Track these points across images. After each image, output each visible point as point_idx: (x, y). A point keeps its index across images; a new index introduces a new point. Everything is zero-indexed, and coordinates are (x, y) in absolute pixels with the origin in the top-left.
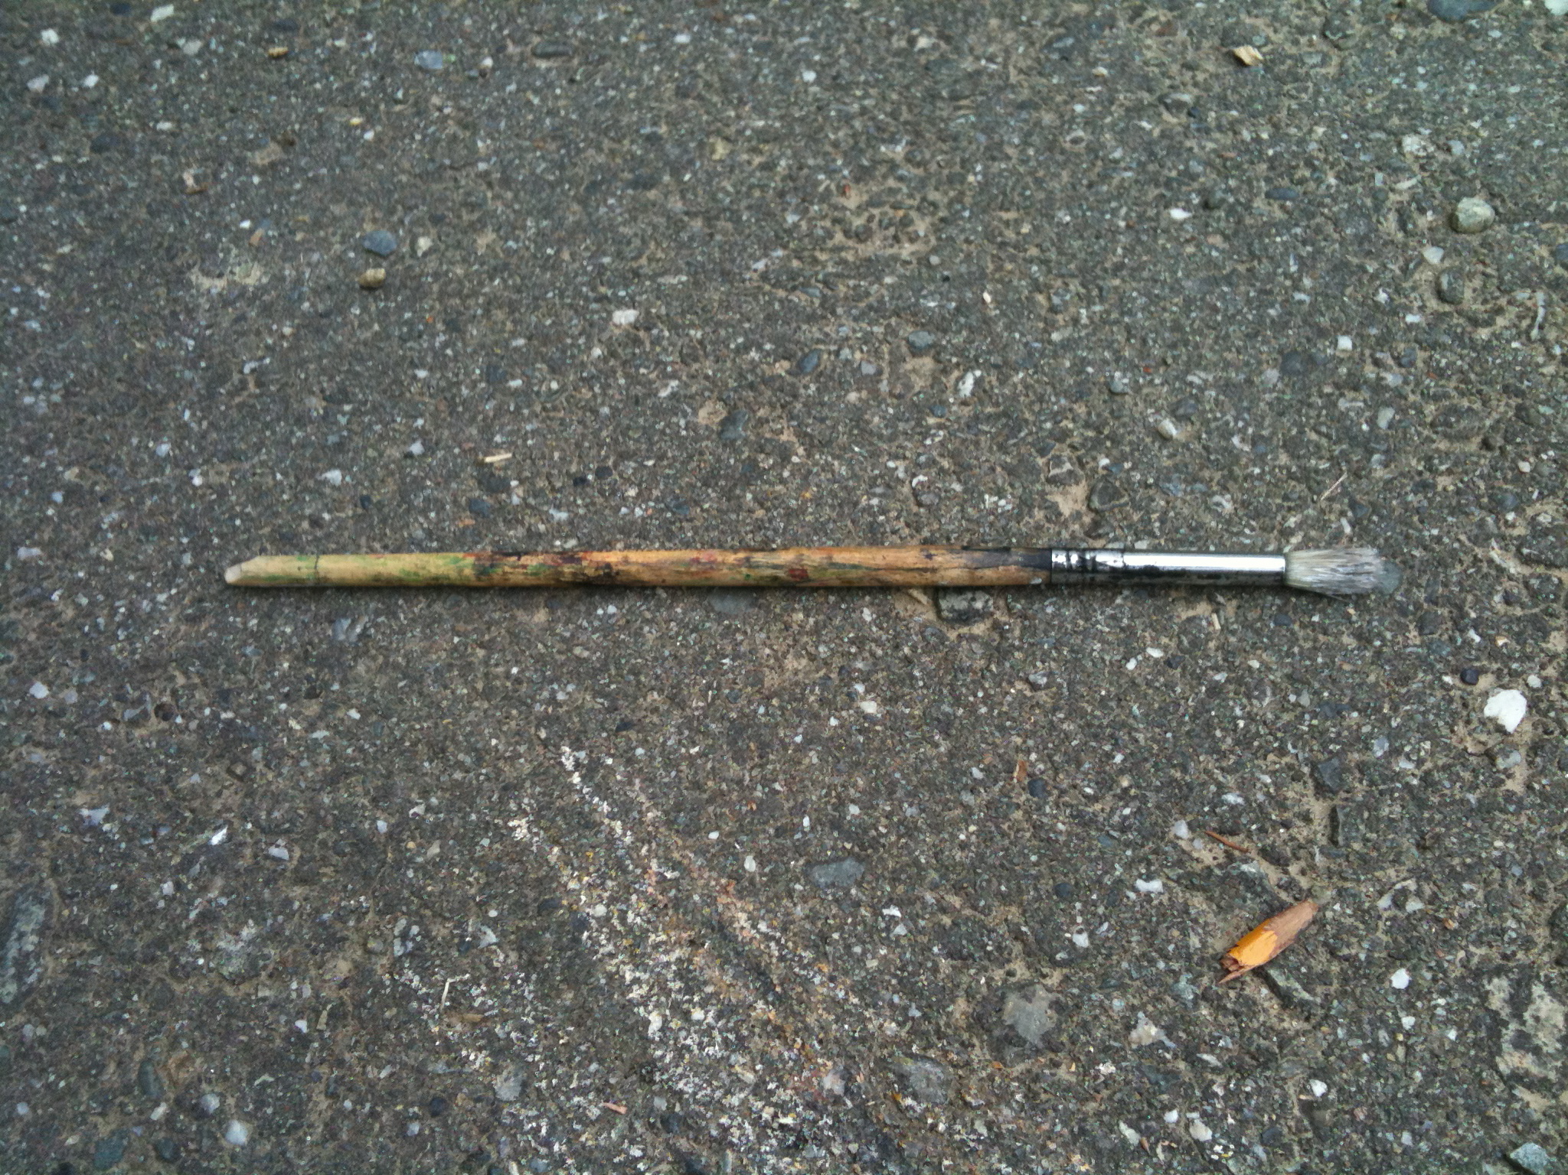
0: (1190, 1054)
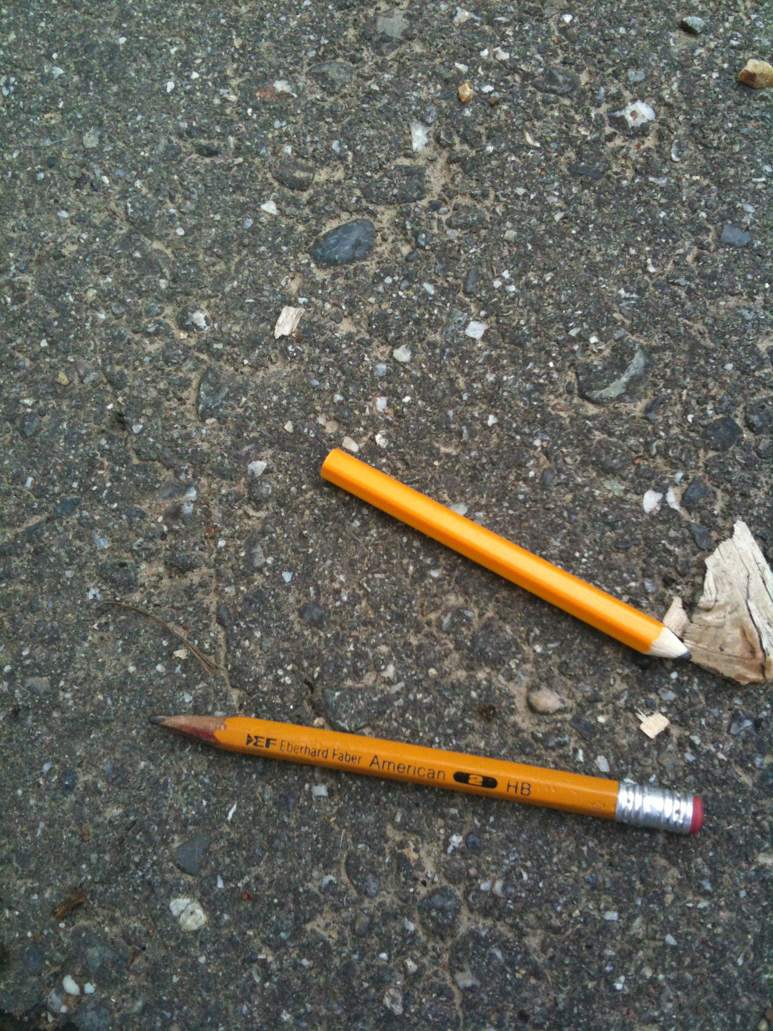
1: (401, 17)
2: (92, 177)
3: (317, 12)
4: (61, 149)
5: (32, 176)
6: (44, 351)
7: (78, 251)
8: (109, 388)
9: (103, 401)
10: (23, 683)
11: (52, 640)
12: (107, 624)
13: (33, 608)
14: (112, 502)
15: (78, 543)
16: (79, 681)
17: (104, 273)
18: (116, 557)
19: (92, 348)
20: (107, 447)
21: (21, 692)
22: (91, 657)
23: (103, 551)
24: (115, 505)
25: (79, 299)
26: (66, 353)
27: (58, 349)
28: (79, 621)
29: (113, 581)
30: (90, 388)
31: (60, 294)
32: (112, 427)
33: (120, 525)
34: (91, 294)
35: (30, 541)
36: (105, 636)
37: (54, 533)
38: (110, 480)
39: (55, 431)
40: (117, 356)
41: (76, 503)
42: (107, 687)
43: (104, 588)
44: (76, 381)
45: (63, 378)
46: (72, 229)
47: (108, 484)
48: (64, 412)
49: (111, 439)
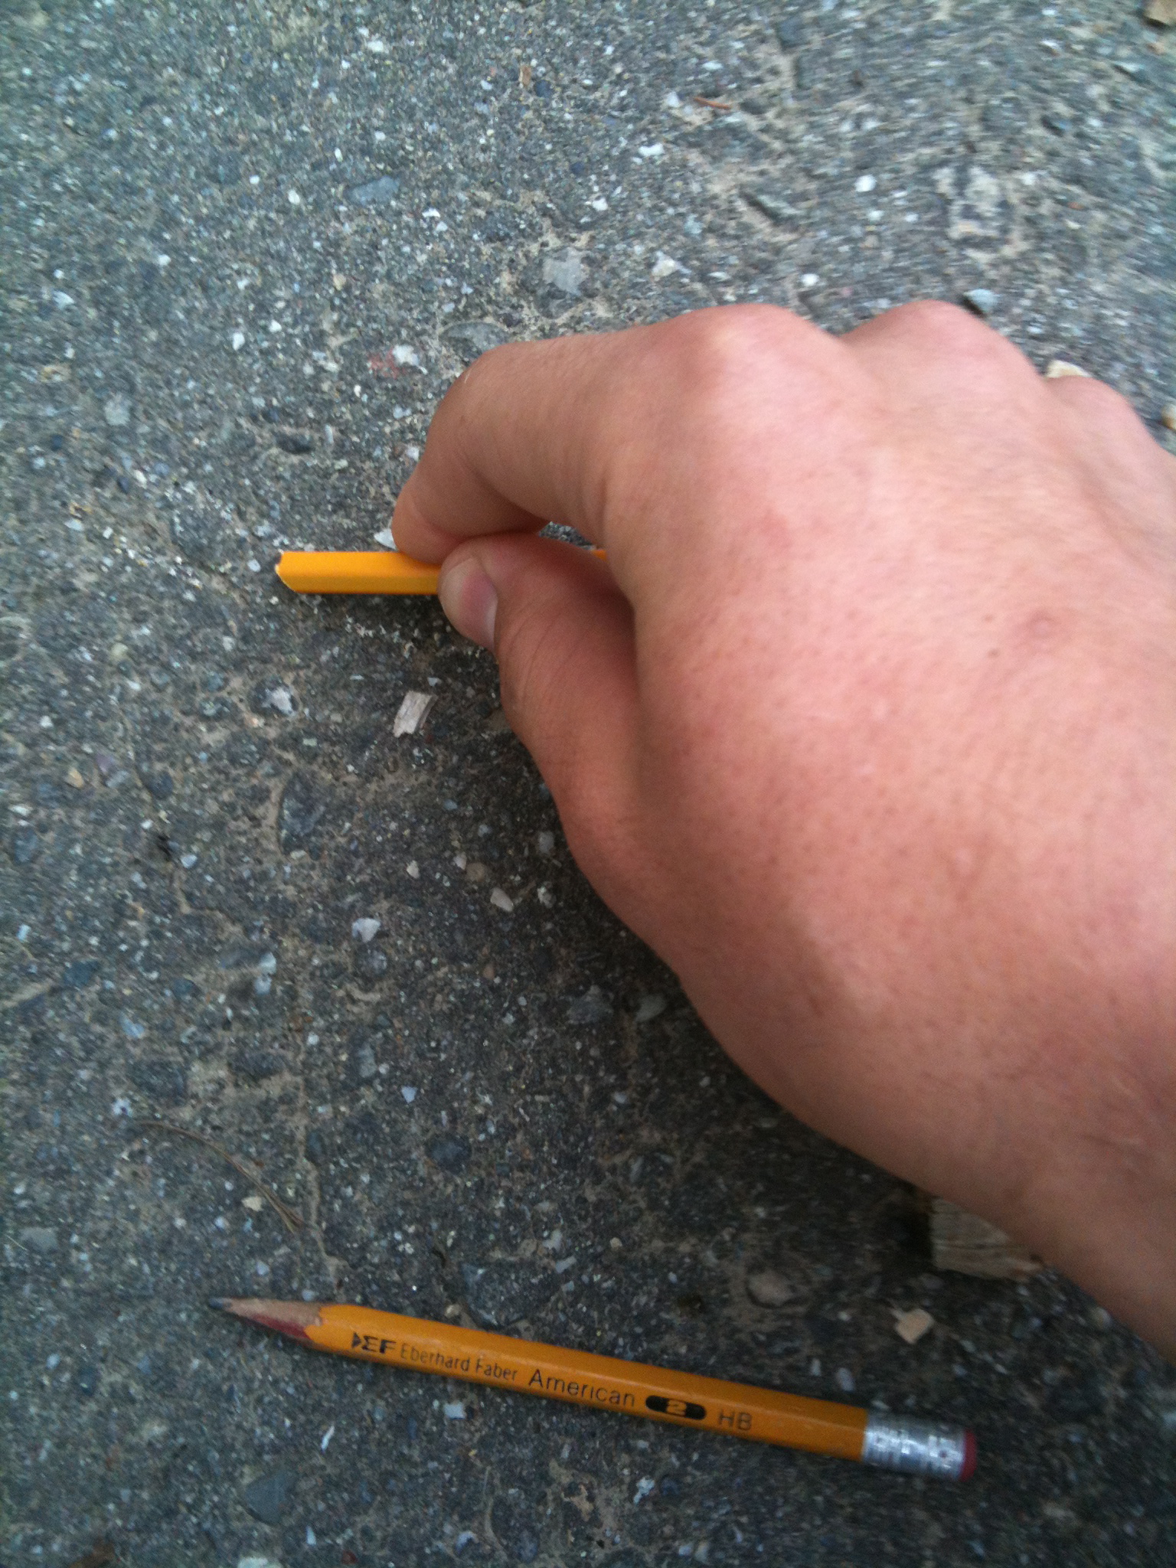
0: (703, 277)
1: (577, 261)
2: (119, 471)
3: (457, 243)
4: (70, 424)
5: (26, 462)
6: (46, 734)
7: (98, 585)
8: (146, 796)
9: (137, 816)
10: (16, 1236)
11: (62, 1173)
12: (142, 1152)
13: (30, 1123)
14: (149, 970)
15: (98, 1028)
16: (102, 1235)
17: (139, 620)
18: (155, 1052)
19: (120, 734)
20: (143, 885)
21: (15, 1248)
22: (118, 1200)
23: (136, 1042)
24: (154, 975)
25: (101, 657)
26: (81, 738)
27: (68, 733)
28: (100, 1145)
29: (151, 1089)
30: (116, 794)
31: (72, 646)
32: (151, 856)
33: (162, 1005)
34: (119, 651)
35: (26, 1022)
36: (139, 1169)
37: (64, 1011)
38: (148, 937)
39: (63, 858)
40: (158, 748)
41: (95, 968)
42: (143, 1248)
43: (137, 1098)
44: (96, 782)
45: (75, 777)
46: (88, 549)
47: (145, 943)
48: (77, 829)
49: (148, 874)
